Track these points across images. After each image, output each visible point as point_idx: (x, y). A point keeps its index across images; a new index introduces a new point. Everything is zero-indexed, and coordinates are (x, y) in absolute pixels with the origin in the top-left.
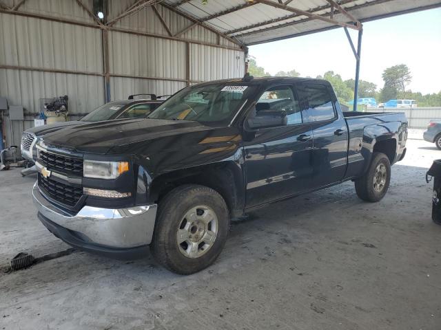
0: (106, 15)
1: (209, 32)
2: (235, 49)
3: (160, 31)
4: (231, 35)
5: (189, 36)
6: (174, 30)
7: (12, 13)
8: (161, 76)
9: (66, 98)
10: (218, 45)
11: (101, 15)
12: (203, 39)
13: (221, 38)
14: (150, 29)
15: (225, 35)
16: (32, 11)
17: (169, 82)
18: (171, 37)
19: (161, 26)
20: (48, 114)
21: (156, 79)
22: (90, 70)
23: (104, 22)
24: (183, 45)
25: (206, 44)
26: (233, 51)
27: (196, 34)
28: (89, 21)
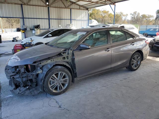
0: (49, 3)
1: (77, 5)
2: (85, 10)
3: (63, 6)
4: (84, 6)
5: (71, 7)
6: (67, 6)
7: (27, 5)
8: (63, 19)
9: (39, 25)
10: (80, 9)
11: (47, 3)
12: (75, 8)
13: (81, 7)
14: (60, 6)
15: (82, 6)
16: (31, 4)
17: (66, 20)
18: (66, 8)
19: (63, 5)
20: (35, 29)
21: (62, 19)
22: (45, 18)
23: (48, 5)
24: (69, 10)
25: (76, 9)
26: (84, 10)
27: (73, 6)
28: (45, 5)
